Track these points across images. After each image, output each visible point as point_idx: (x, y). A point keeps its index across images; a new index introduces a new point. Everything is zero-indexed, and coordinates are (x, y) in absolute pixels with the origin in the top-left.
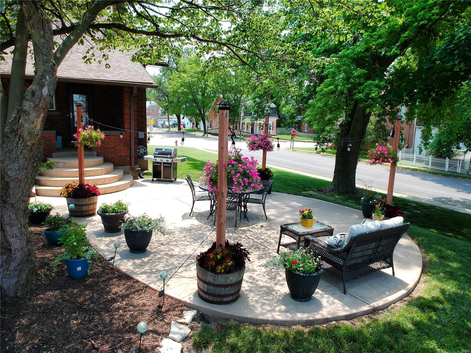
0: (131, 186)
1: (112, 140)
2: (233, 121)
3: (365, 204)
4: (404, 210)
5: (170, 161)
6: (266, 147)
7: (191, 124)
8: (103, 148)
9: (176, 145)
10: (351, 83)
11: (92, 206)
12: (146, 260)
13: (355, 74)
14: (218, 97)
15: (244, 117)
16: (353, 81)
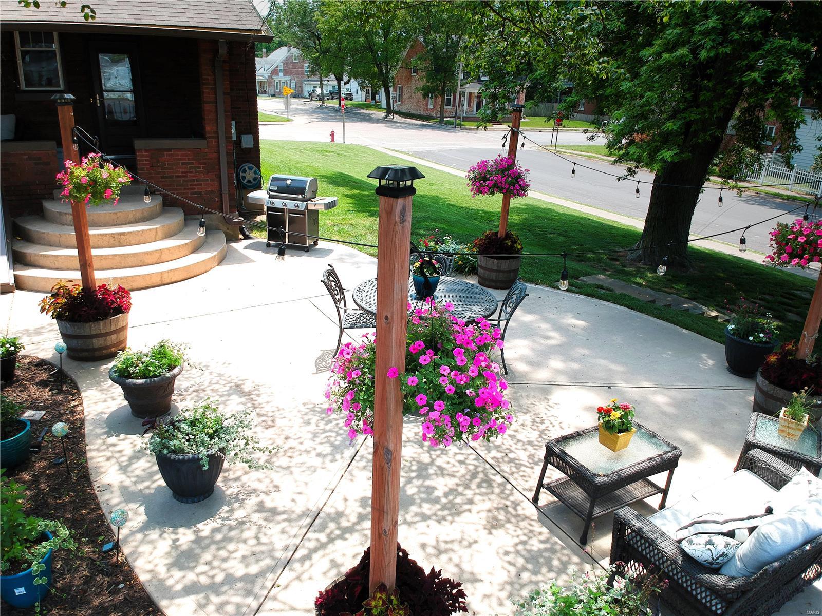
0: (221, 260)
1: (181, 160)
2: (443, 88)
3: (733, 340)
4: (790, 311)
5: (302, 206)
6: (512, 188)
7: (364, 93)
8: (163, 177)
9: (333, 140)
10: (732, 42)
11: (114, 337)
12: (206, 528)
13: (747, 20)
14: (416, 40)
15: (464, 81)
16: (737, 37)
